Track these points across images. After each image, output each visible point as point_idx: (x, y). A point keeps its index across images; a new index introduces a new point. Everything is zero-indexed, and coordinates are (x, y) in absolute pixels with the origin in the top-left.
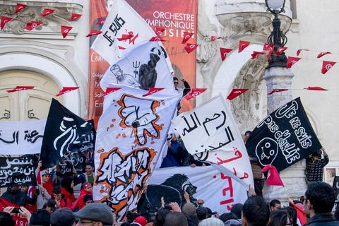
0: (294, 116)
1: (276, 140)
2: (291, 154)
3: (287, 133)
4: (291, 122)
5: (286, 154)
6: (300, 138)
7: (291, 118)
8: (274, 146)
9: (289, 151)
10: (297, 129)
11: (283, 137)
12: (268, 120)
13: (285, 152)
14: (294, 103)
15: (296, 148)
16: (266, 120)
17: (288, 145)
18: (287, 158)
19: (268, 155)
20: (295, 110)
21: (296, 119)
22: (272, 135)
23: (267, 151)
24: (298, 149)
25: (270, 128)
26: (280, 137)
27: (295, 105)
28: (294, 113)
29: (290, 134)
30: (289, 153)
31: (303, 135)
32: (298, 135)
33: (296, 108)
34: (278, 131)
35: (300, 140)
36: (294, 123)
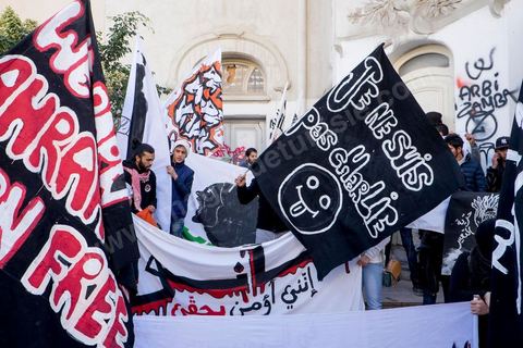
0: (374, 103)
1: (333, 170)
2: (374, 211)
3: (363, 155)
4: (369, 121)
6: (398, 163)
7: (370, 108)
9: (369, 203)
10: (386, 137)
11: (353, 166)
12: (311, 118)
13: (360, 205)
14: (371, 63)
15: (386, 193)
16: (305, 119)
17: (366, 188)
18: (367, 223)
19: (315, 207)
20: (374, 83)
21: (381, 111)
22: (321, 157)
24: (394, 195)
25: (317, 140)
26: (343, 165)
27: (375, 68)
28: (374, 92)
29: (368, 155)
30: (370, 209)
31: (406, 152)
32: (392, 154)
33: (376, 77)
34: (336, 146)
35: (398, 169)
36: (377, 122)
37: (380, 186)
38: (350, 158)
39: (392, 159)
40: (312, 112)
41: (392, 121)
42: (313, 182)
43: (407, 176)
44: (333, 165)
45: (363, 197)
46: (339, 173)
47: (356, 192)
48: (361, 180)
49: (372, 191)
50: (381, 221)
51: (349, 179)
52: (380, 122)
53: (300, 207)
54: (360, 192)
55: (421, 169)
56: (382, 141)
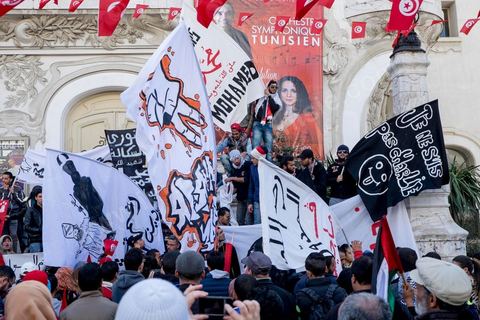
0: (424, 129)
1: (390, 159)
2: (410, 185)
3: (410, 154)
4: (418, 138)
5: (403, 185)
6: (429, 162)
7: (419, 131)
8: (387, 169)
9: (408, 181)
10: (424, 148)
11: (402, 159)
13: (401, 181)
14: (427, 108)
15: (420, 177)
17: (408, 172)
18: (402, 191)
20: (426, 119)
21: (425, 134)
22: (386, 151)
23: (377, 174)
24: (424, 178)
25: (386, 142)
26: (397, 157)
27: (429, 111)
28: (425, 123)
29: (413, 155)
30: (408, 184)
31: (434, 158)
32: (426, 158)
33: (429, 116)
34: (395, 146)
35: (428, 165)
37: (417, 173)
38: (403, 154)
39: (426, 160)
41: (430, 140)
42: (380, 165)
43: (431, 170)
44: (391, 156)
45: (404, 177)
46: (393, 161)
47: (401, 174)
48: (406, 168)
49: (411, 175)
50: (414, 190)
51: (398, 166)
52: (423, 139)
53: (370, 180)
54: (403, 174)
55: (439, 167)
56: (422, 149)
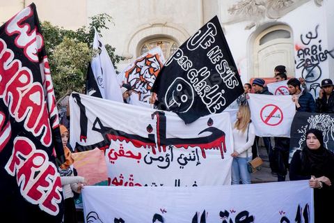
0: (213, 45)
1: (189, 81)
2: (214, 100)
3: (206, 72)
4: (209, 55)
5: (208, 101)
6: (224, 76)
7: (209, 49)
9: (211, 96)
11: (200, 78)
12: (178, 54)
13: (205, 98)
14: (210, 26)
15: (219, 90)
16: (175, 56)
17: (208, 88)
18: (208, 107)
19: (179, 101)
20: (213, 36)
21: (215, 50)
22: (184, 74)
24: (223, 91)
25: (182, 66)
26: (195, 78)
27: (213, 28)
28: (212, 40)
29: (209, 72)
30: (211, 99)
31: (227, 70)
32: (221, 71)
33: (214, 33)
34: (191, 68)
35: (224, 79)
36: (213, 55)
37: (216, 87)
38: (199, 74)
39: (221, 74)
40: (179, 51)
41: (220, 55)
42: (180, 87)
43: (228, 82)
44: (189, 78)
45: (207, 94)
46: (192, 82)
47: (203, 91)
48: (206, 85)
49: (212, 90)
50: (218, 104)
51: (198, 85)
54: (205, 91)
55: (233, 78)
56: (216, 65)
